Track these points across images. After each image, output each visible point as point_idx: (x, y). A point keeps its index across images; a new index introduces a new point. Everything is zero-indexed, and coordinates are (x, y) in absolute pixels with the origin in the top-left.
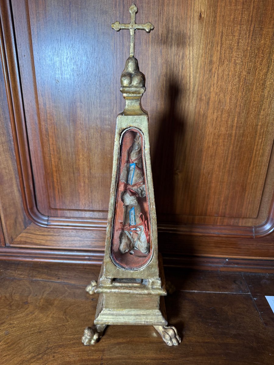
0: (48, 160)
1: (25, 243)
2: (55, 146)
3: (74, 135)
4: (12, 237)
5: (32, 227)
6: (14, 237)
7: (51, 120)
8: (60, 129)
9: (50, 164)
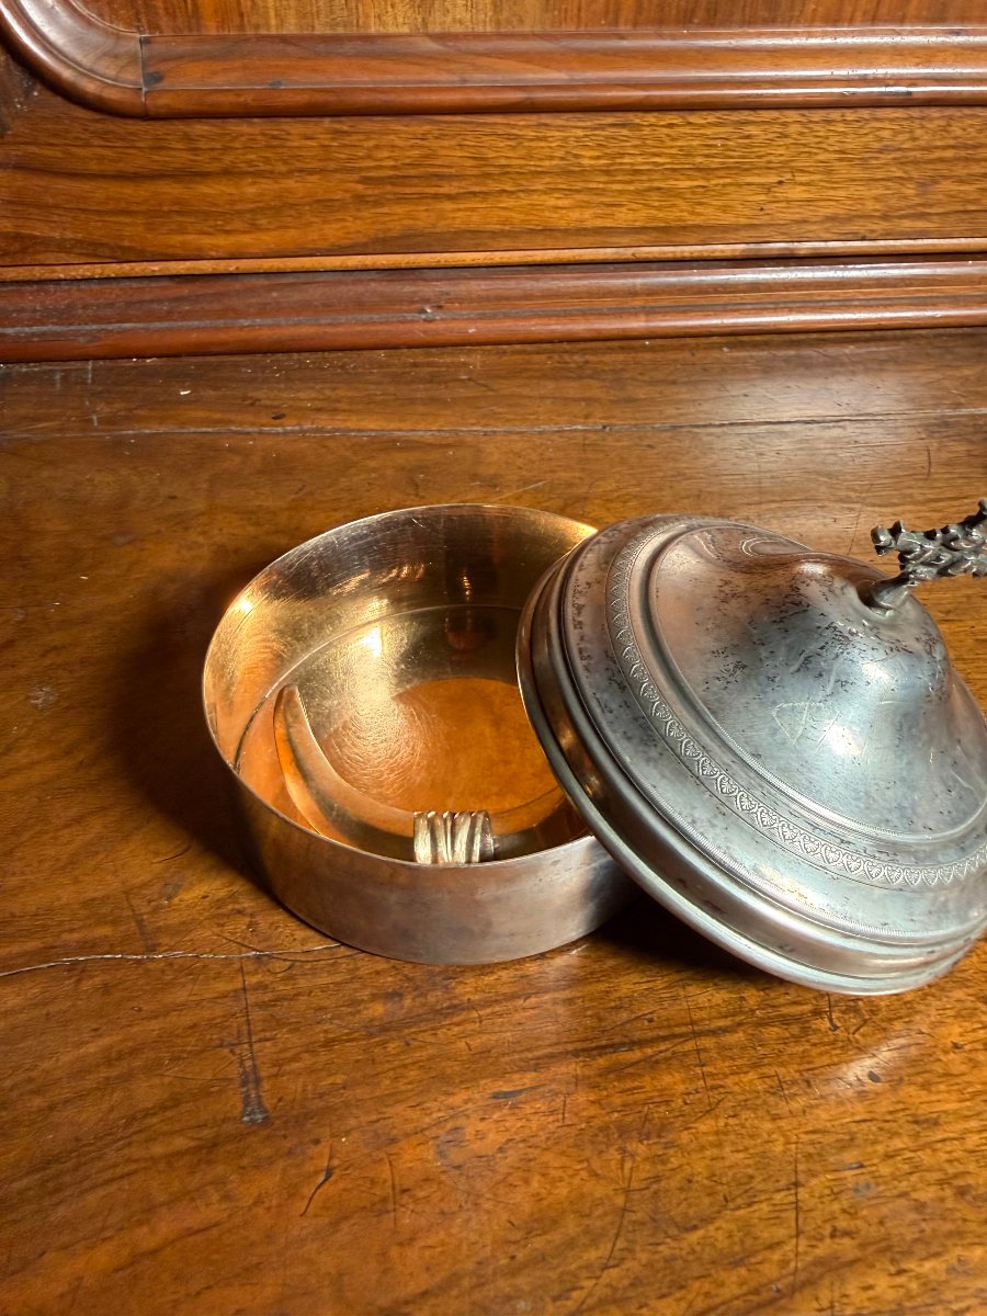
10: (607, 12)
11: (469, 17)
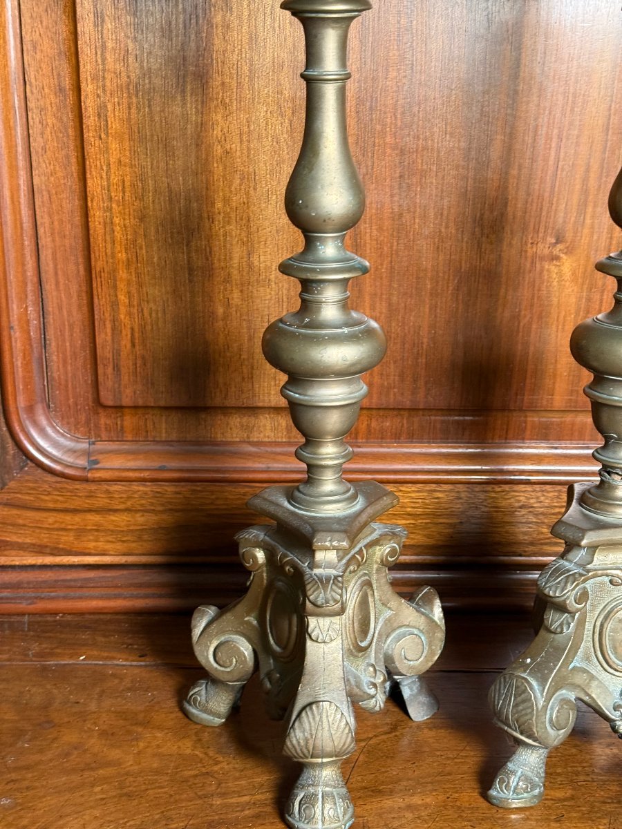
0: (100, 223)
2: (128, 170)
3: (197, 127)
5: (27, 481)
7: (118, 75)
8: (149, 106)
9: (108, 238)
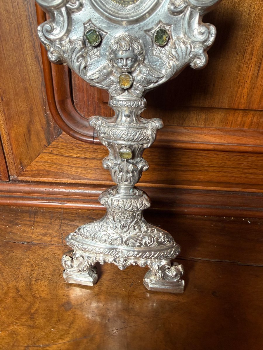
1: (47, 173)
4: (21, 163)
5: (62, 142)
6: (25, 161)
10: (241, 124)
11: (196, 123)
